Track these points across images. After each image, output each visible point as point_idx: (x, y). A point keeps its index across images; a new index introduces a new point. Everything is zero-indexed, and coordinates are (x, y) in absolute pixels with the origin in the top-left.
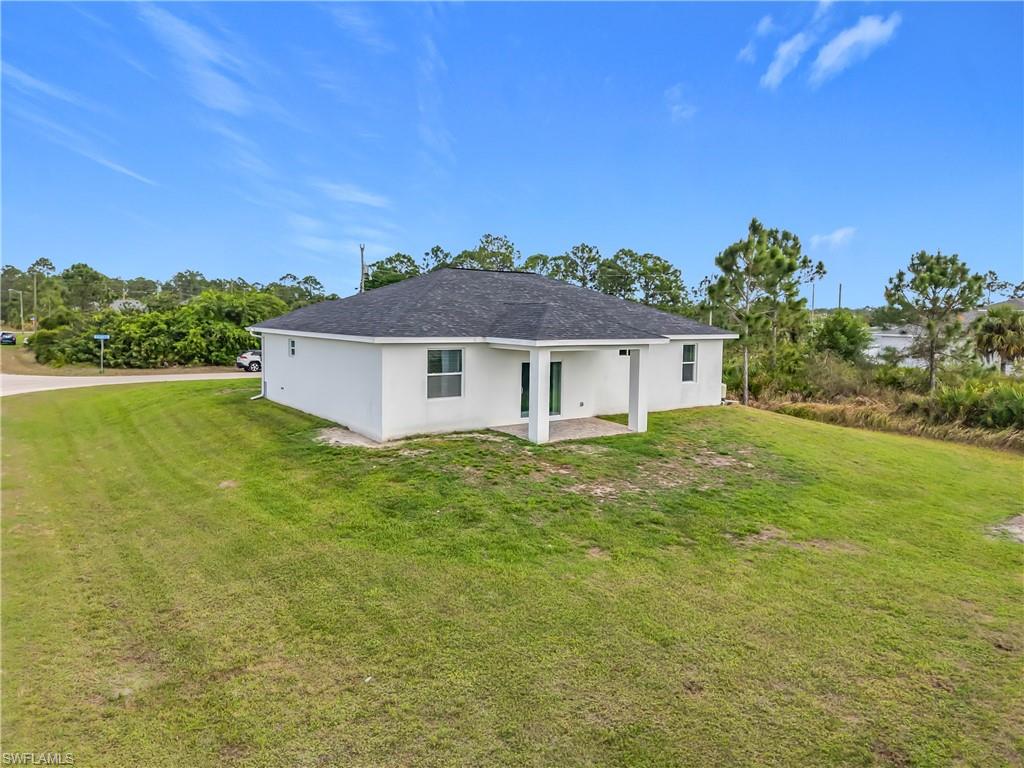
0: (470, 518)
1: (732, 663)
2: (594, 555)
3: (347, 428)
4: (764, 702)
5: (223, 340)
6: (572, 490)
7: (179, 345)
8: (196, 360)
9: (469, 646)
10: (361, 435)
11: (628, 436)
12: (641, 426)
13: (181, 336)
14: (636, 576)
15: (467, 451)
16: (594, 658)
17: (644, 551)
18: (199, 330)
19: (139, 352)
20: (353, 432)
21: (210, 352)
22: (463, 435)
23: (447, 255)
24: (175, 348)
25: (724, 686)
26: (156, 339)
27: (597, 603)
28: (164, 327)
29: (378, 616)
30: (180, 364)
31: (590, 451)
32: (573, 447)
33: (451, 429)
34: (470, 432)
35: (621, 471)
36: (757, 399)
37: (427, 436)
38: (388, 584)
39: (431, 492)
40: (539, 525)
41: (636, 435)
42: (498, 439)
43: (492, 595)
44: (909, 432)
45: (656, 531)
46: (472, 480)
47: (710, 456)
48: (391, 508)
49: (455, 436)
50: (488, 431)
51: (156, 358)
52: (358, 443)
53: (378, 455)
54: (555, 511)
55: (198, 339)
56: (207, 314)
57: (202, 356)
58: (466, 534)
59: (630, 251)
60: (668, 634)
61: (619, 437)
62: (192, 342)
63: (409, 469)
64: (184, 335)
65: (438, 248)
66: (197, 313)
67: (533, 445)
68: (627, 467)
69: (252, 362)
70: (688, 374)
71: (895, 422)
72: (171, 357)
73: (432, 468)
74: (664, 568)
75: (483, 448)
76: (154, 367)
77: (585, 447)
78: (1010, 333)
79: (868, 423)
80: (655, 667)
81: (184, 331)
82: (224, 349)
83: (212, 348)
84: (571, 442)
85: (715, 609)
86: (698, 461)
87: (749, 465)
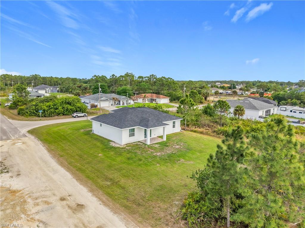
0: (140, 160)
1: (173, 178)
2: (158, 165)
3: (114, 142)
4: (175, 182)
5: (67, 109)
6: (154, 154)
7: (57, 111)
8: (61, 115)
9: (144, 177)
10: (118, 144)
11: (163, 142)
12: (165, 139)
13: (57, 109)
14: (163, 168)
15: (137, 147)
16: (158, 178)
17: (164, 164)
18: (61, 107)
19: (47, 113)
20: (116, 143)
21: (64, 112)
22: (135, 143)
23: (116, 77)
24: (56, 112)
25: (172, 180)
26: (51, 110)
27: (158, 172)
28: (53, 107)
29: (133, 175)
30: (57, 115)
31: (157, 146)
32: (154, 145)
33: (133, 142)
34: (136, 142)
35: (161, 150)
36: (188, 127)
37: (129, 144)
38: (132, 170)
39: (134, 156)
40: (150, 161)
41: (164, 141)
42: (141, 144)
43: (145, 171)
44: (214, 136)
45: (166, 161)
46: (139, 153)
47: (176, 146)
48: (129, 159)
49: (134, 143)
50: (139, 142)
51: (52, 115)
52: (118, 146)
53: (123, 148)
54: (152, 158)
55: (61, 109)
56: (63, 103)
57: (62, 113)
58: (140, 163)
59: (164, 77)
60: (166, 175)
61: (161, 142)
62: (60, 110)
63: (129, 152)
64: (57, 108)
65: (114, 75)
66: (60, 103)
67: (147, 145)
68: (163, 149)
69: (76, 116)
70: (174, 127)
71: (212, 134)
72: (55, 114)
73: (132, 151)
74: (167, 166)
75: (139, 146)
76: (51, 117)
77: (156, 145)
78: (240, 111)
79: (207, 134)
80: (165, 179)
81: (58, 107)
82: (67, 112)
83: (65, 111)
84: (153, 144)
85: (172, 172)
86: (174, 147)
87: (182, 147)
